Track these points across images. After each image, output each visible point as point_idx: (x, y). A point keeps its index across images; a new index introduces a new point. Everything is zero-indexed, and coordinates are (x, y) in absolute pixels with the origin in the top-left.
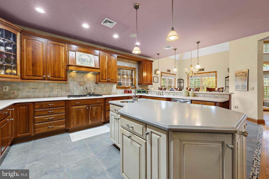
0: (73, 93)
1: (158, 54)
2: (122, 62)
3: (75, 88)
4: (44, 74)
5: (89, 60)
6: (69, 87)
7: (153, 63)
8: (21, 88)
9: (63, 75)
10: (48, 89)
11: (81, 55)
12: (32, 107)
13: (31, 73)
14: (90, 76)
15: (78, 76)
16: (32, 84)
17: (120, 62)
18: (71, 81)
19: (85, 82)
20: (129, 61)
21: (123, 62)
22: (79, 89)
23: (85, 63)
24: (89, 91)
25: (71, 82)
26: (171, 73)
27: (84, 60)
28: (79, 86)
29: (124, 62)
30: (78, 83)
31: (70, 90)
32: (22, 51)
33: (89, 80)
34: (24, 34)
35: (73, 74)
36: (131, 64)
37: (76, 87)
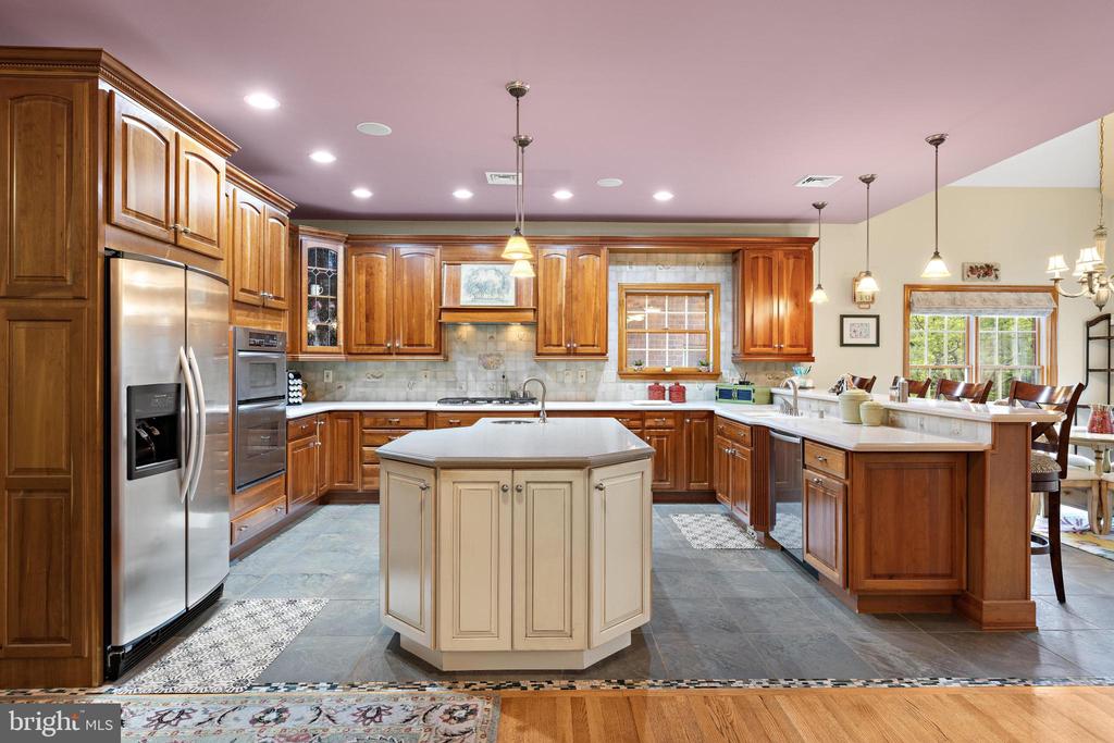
0: (466, 393)
1: (816, 206)
2: (642, 268)
3: (471, 377)
4: (388, 339)
5: (499, 285)
6: (454, 372)
7: (815, 248)
8: (353, 374)
9: (430, 337)
10: (404, 380)
11: (475, 273)
12: (357, 423)
13: (363, 338)
14: (516, 333)
15: (481, 335)
16: (372, 365)
17: (634, 267)
18: (461, 352)
19: (499, 355)
20: (682, 256)
21: (649, 267)
22: (483, 378)
23: (485, 296)
24: (513, 387)
25: (462, 357)
26: (1004, 280)
27: (482, 288)
28: (481, 368)
29: (654, 267)
30: (480, 358)
31: (456, 381)
32: (347, 285)
33: (512, 347)
34: (353, 245)
35: (466, 331)
36: (690, 269)
37: (475, 371)
